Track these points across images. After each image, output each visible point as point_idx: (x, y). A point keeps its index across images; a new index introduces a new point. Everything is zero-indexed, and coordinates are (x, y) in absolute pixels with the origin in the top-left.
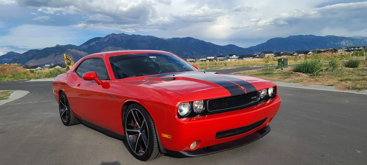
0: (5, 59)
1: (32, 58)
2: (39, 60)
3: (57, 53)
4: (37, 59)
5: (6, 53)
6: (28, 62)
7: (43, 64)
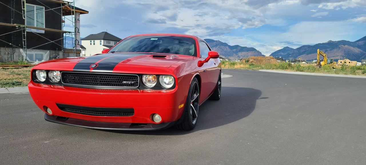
0: (281, 53)
1: (303, 53)
2: (310, 55)
3: (328, 49)
4: (308, 54)
5: (282, 48)
6: (298, 57)
7: (311, 59)
